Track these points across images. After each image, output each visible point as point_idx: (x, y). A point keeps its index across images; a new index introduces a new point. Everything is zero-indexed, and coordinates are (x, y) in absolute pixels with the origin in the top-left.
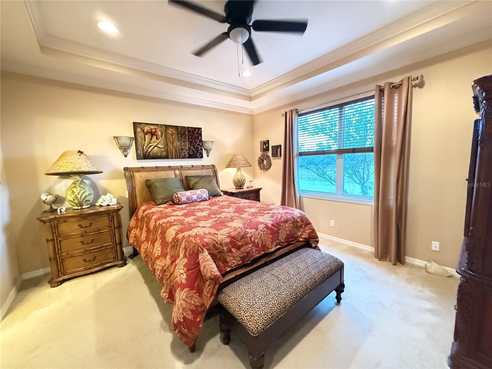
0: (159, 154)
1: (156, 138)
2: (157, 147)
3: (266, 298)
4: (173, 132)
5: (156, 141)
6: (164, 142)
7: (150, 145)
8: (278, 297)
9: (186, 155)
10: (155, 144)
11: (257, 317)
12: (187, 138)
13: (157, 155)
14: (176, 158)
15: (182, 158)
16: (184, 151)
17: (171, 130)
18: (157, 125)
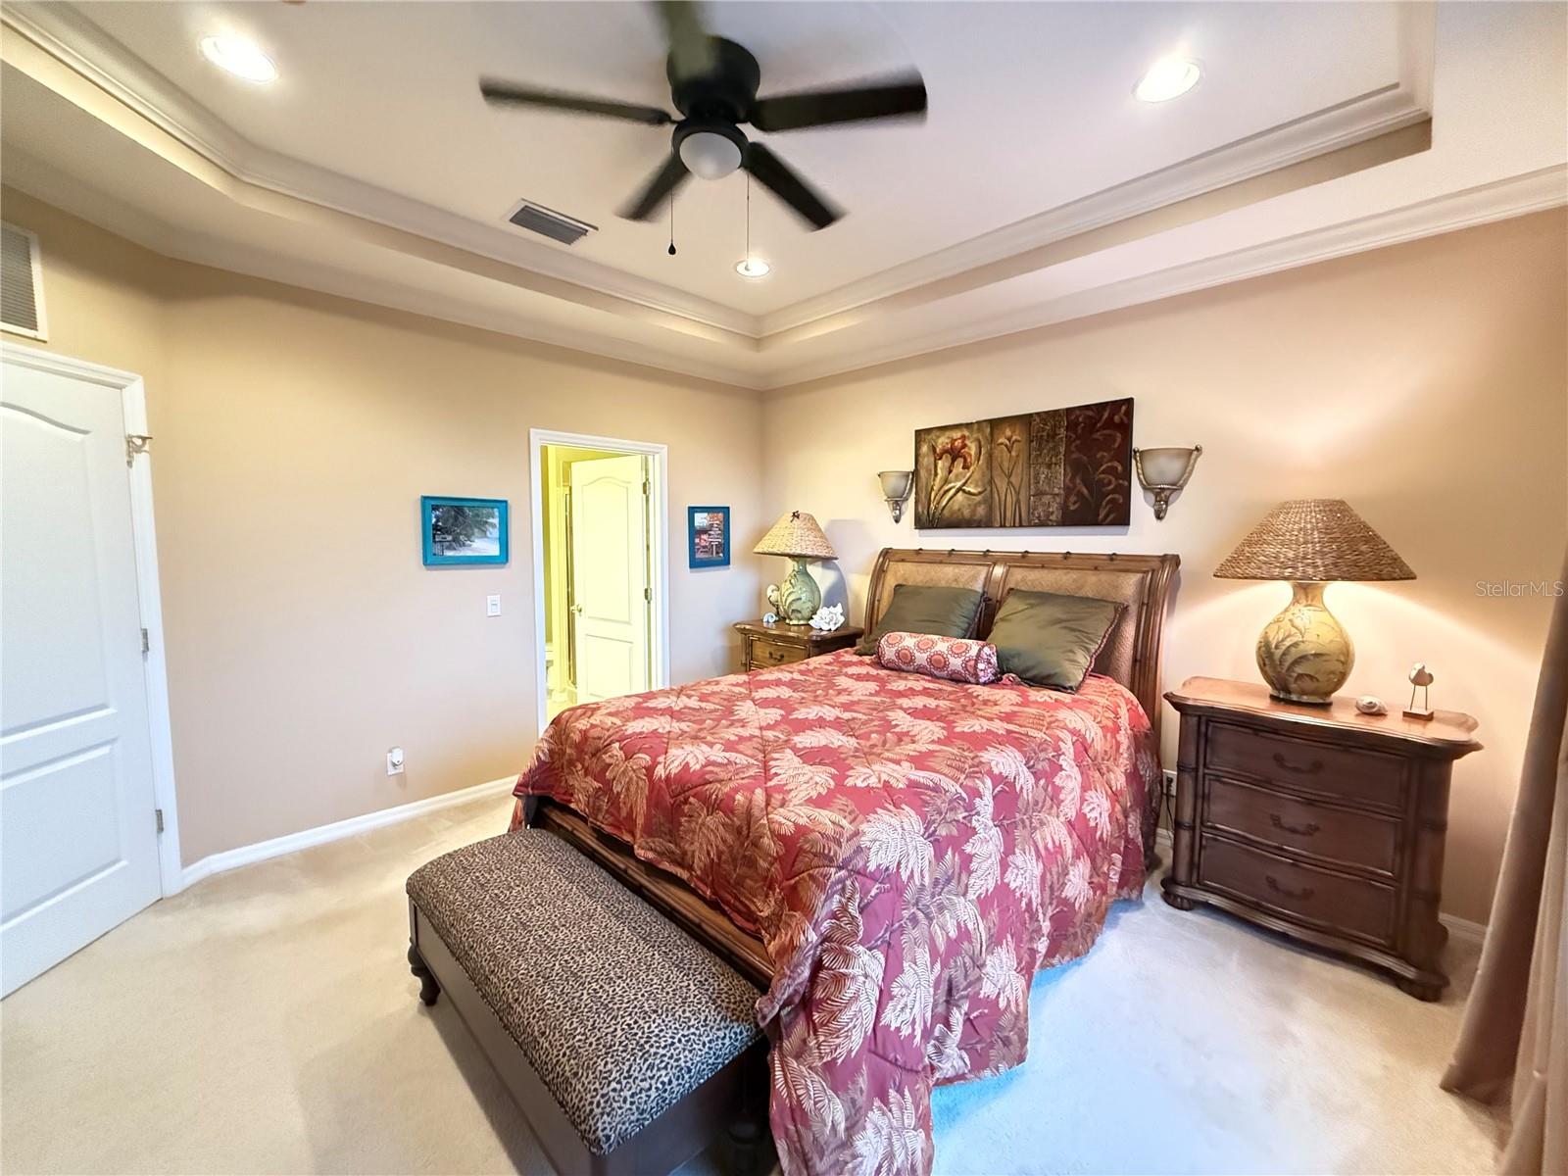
0: (967, 513)
1: (961, 465)
2: (964, 491)
4: (1014, 438)
5: (961, 473)
6: (984, 473)
7: (946, 488)
9: (1052, 513)
10: (959, 484)
12: (1062, 450)
13: (961, 517)
14: (1014, 526)
15: (1036, 526)
16: (1046, 499)
17: (1008, 433)
18: (968, 426)
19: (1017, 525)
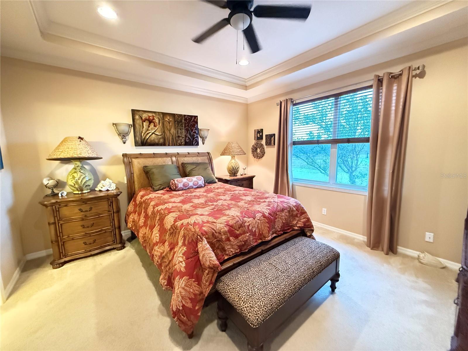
0: (157, 141)
1: (153, 125)
2: (155, 134)
3: (265, 289)
4: (170, 120)
5: (153, 128)
6: (161, 129)
7: (148, 132)
8: (277, 288)
9: (183, 142)
10: (153, 131)
11: (257, 308)
12: (184, 126)
13: (154, 142)
14: (172, 145)
15: (178, 145)
16: (181, 138)
17: (168, 118)
18: (154, 112)
19: (173, 145)
